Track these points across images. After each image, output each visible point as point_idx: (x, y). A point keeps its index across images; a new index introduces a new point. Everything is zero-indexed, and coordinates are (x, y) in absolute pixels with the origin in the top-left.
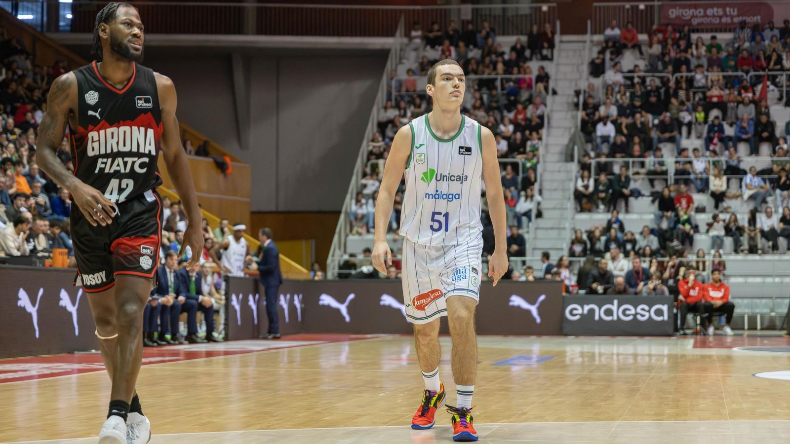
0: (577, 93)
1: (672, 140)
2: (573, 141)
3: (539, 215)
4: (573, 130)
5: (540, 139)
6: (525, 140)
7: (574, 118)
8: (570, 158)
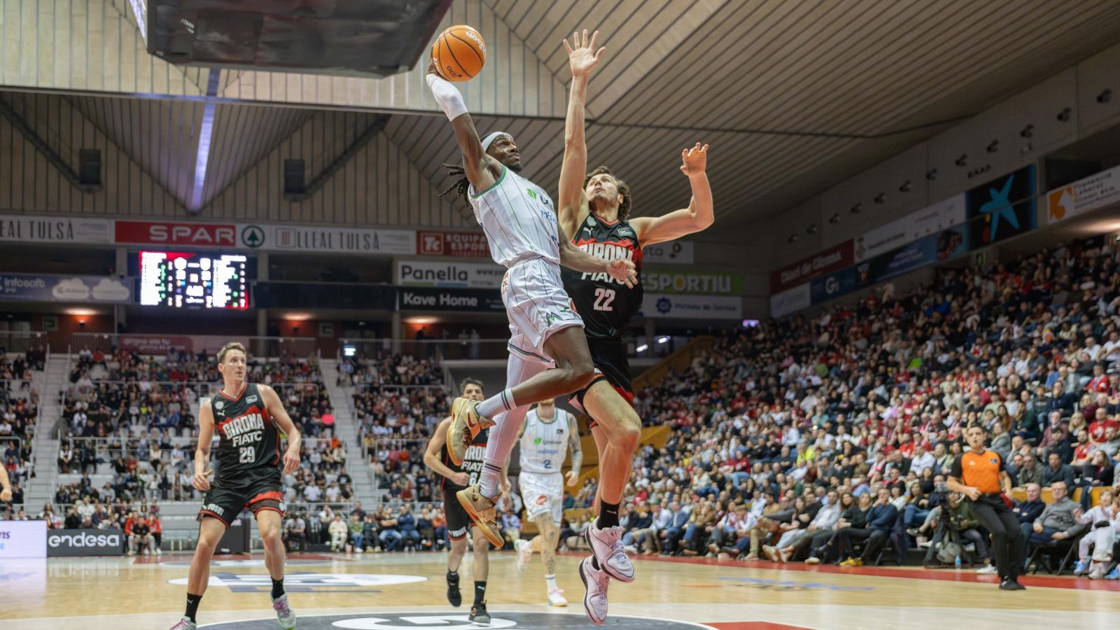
0: (61, 393)
1: (125, 426)
2: (57, 426)
3: (33, 475)
4: (58, 418)
5: (34, 424)
6: (24, 425)
7: (58, 410)
8: (54, 437)
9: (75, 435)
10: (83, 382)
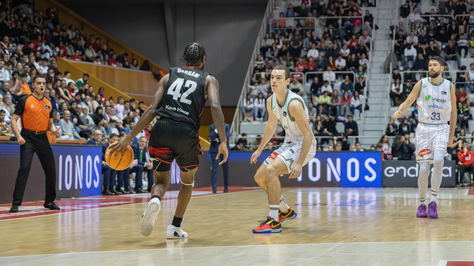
0: (392, 28)
1: (454, 58)
2: (389, 60)
3: (367, 108)
4: (389, 52)
5: (367, 58)
6: (357, 59)
7: (390, 44)
8: (387, 71)
9: (406, 69)
10: (414, 17)
